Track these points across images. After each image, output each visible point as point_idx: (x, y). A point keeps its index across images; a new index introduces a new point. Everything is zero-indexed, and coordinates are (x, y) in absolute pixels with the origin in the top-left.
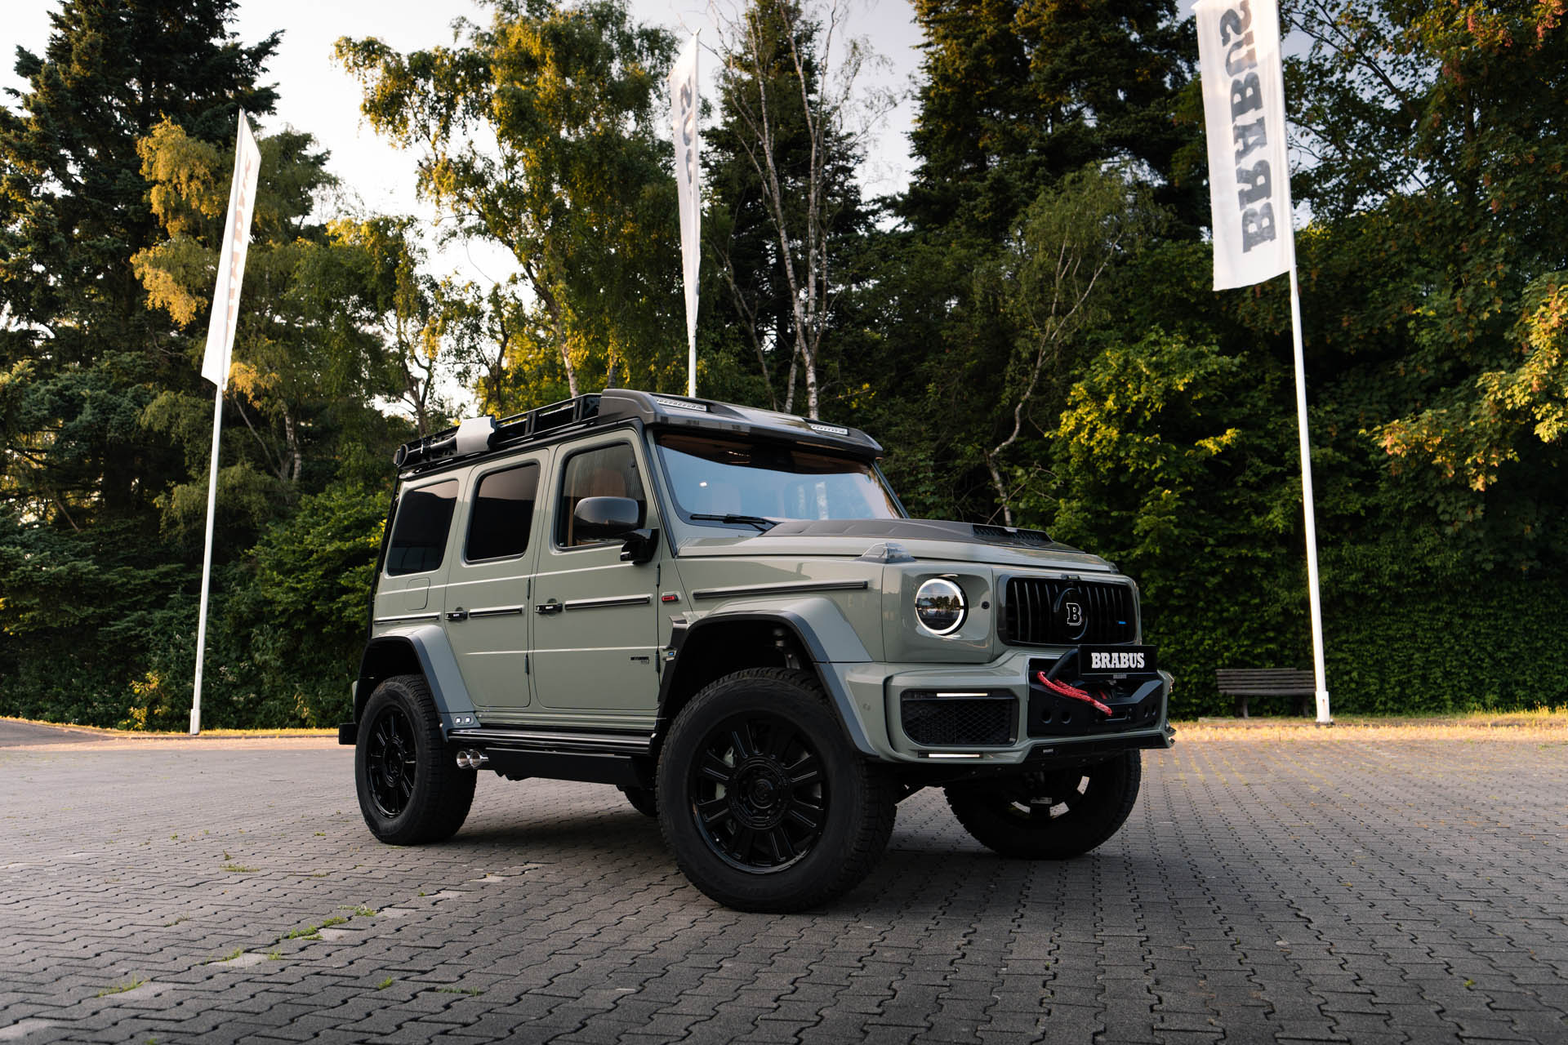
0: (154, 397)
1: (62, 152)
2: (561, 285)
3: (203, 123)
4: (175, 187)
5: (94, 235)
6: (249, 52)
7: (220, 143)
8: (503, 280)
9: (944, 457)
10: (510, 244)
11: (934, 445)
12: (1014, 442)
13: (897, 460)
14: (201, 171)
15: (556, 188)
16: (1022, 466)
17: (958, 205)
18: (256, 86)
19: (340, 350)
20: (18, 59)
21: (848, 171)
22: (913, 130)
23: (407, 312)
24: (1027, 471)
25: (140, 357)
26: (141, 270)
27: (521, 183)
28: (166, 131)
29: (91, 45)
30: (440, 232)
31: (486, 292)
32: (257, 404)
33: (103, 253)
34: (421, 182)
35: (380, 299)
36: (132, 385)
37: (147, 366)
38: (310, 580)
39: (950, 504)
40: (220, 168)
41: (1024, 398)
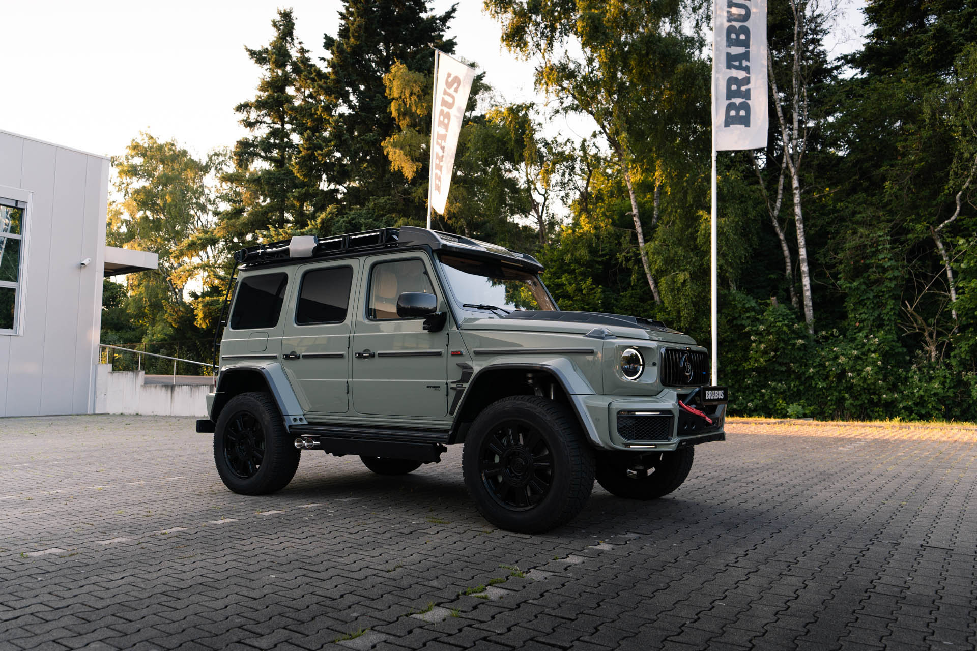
0: (396, 221)
1: (346, 88)
2: (624, 135)
3: (417, 62)
4: (403, 101)
5: (364, 134)
6: (441, 19)
7: (426, 72)
8: (588, 136)
9: (898, 234)
10: (591, 113)
11: (891, 225)
12: (955, 220)
13: (861, 237)
14: (416, 89)
15: (619, 75)
16: (963, 237)
17: (906, 52)
18: (444, 39)
19: (494, 188)
20: (324, 41)
21: (816, 42)
22: (867, 6)
23: (532, 162)
24: (967, 240)
25: (388, 199)
26: (387, 149)
27: (597, 73)
28: (398, 68)
29: (359, 26)
30: (549, 110)
31: (577, 145)
32: (450, 222)
33: (368, 143)
34: (537, 81)
35: (516, 155)
36: (385, 215)
37: (392, 204)
39: (903, 267)
40: (426, 87)
41: (964, 187)
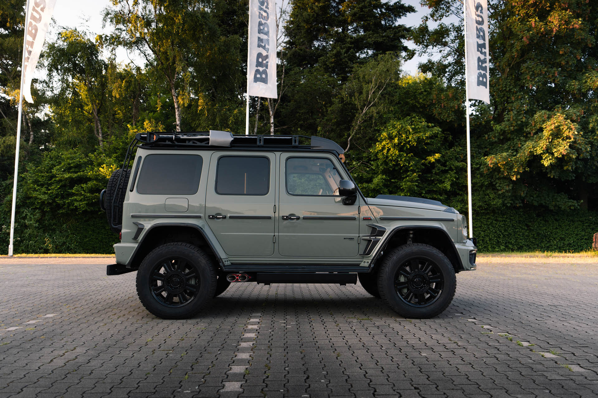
22: (286, 26)
38: (54, 188)
41: (351, 136)
